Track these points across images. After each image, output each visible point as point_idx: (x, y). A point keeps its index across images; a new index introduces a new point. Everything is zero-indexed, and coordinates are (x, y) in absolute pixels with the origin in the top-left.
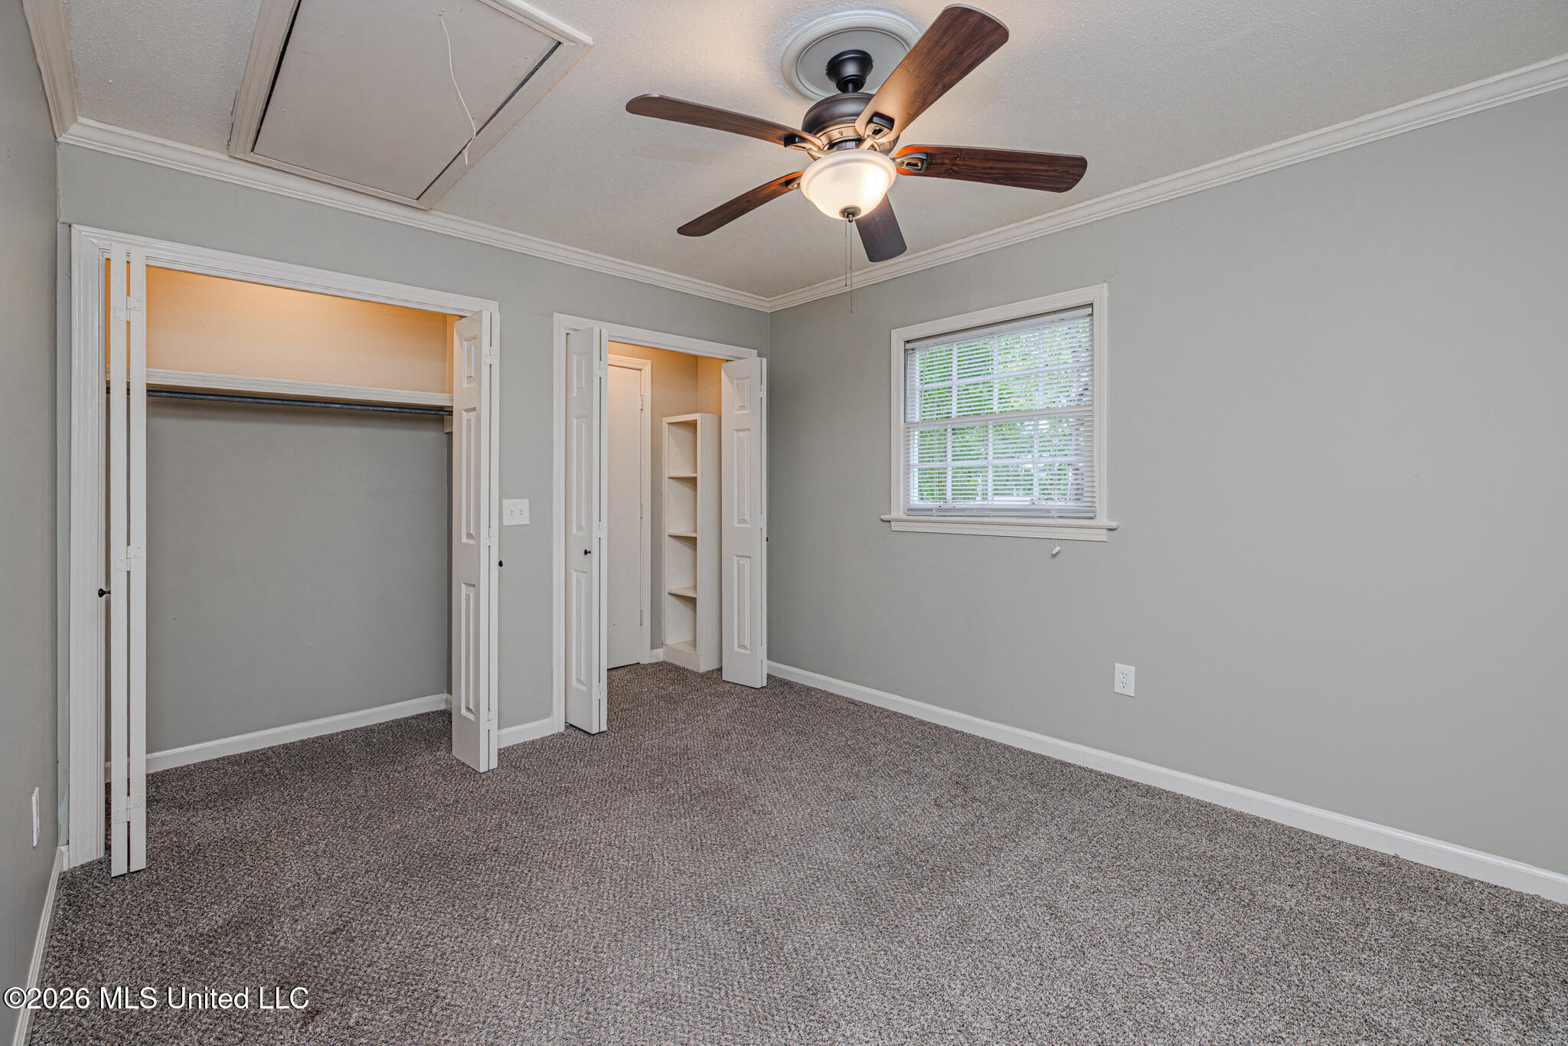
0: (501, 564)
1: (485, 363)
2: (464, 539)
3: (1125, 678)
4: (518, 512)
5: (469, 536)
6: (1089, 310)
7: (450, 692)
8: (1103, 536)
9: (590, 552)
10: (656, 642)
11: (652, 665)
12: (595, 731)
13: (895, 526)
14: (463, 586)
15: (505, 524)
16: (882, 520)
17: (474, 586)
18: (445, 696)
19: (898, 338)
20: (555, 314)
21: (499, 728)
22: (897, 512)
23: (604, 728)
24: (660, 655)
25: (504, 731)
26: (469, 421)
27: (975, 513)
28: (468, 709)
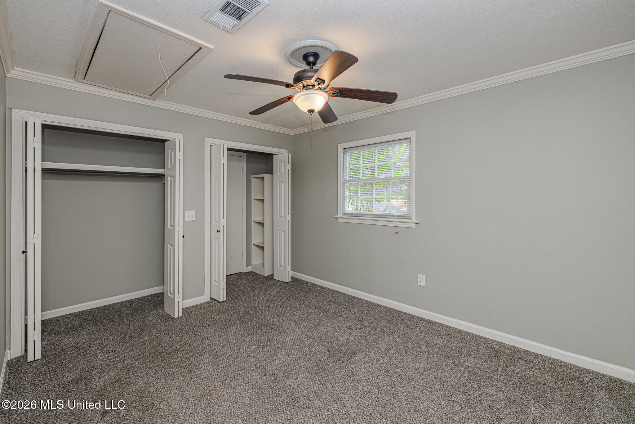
0: (183, 237)
1: (177, 159)
2: (169, 227)
3: (422, 279)
4: (191, 215)
5: (171, 226)
6: (409, 140)
7: (164, 285)
8: (413, 226)
9: (219, 231)
10: (248, 263)
11: (246, 273)
12: (221, 300)
13: (339, 220)
14: (169, 245)
15: (185, 220)
16: (334, 217)
17: (173, 245)
18: (162, 287)
19: (340, 147)
20: (206, 138)
21: (183, 300)
22: (340, 215)
23: (225, 299)
24: (250, 269)
25: (185, 301)
26: (171, 181)
27: (368, 216)
28: (171, 293)
